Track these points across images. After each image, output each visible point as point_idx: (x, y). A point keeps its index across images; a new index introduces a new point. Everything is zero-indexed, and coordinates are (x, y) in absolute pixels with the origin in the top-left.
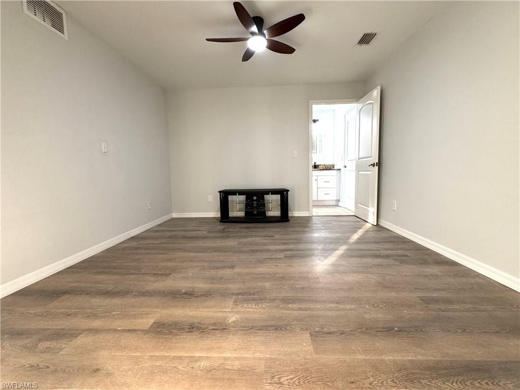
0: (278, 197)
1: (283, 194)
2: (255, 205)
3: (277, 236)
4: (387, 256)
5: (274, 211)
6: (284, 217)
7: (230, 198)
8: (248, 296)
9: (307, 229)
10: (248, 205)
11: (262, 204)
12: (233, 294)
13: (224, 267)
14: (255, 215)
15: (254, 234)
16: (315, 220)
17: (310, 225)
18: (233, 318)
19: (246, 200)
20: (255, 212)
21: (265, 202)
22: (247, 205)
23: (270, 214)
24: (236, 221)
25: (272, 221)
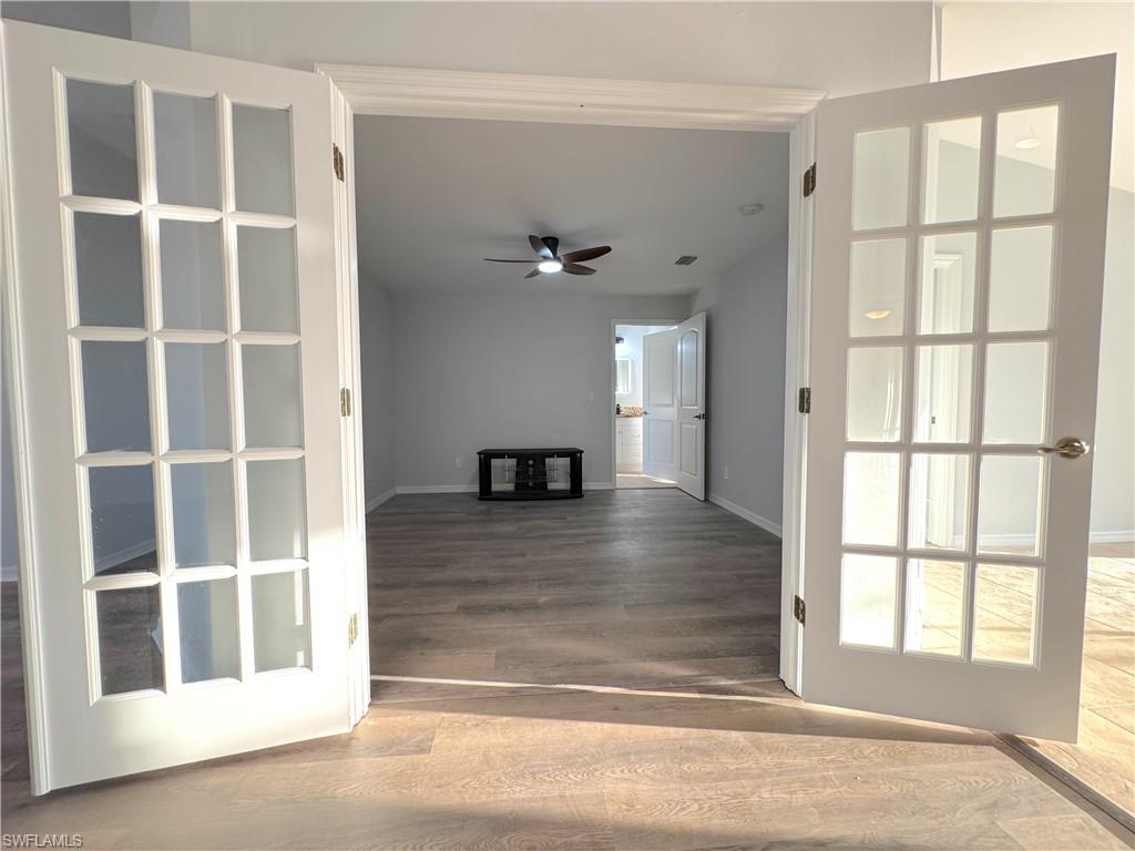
0: (567, 461)
1: (575, 457)
2: (530, 473)
3: (569, 518)
4: (711, 538)
5: (560, 483)
6: (576, 490)
7: (494, 462)
8: (553, 581)
9: (610, 508)
10: (521, 474)
11: (542, 472)
12: (534, 580)
13: (513, 556)
14: (532, 488)
15: (537, 515)
16: (619, 494)
17: (613, 502)
18: (543, 599)
19: (518, 465)
20: (531, 484)
21: (547, 468)
22: (518, 473)
23: (552, 486)
24: (503, 497)
25: (558, 496)
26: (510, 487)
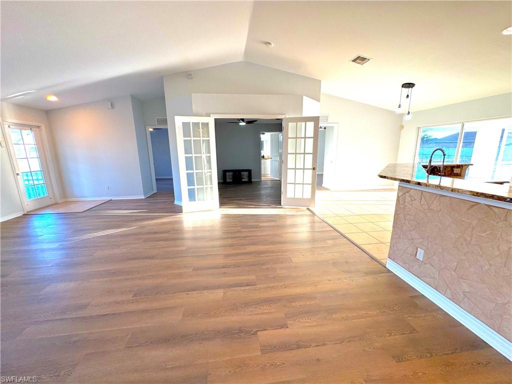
0: (247, 173)
1: (249, 171)
5: (246, 180)
6: (250, 182)
7: (227, 173)
10: (234, 177)
11: (240, 176)
16: (262, 182)
17: (260, 184)
19: (233, 174)
21: (242, 175)
23: (243, 180)
24: (229, 183)
25: (245, 182)
26: (231, 180)
